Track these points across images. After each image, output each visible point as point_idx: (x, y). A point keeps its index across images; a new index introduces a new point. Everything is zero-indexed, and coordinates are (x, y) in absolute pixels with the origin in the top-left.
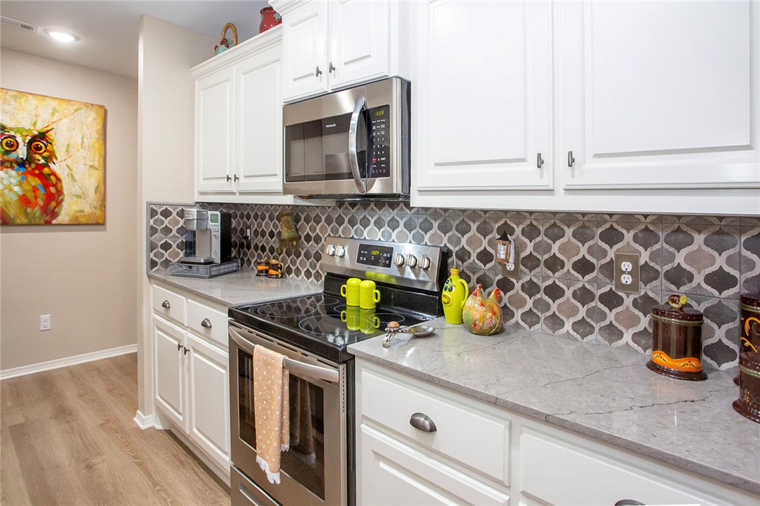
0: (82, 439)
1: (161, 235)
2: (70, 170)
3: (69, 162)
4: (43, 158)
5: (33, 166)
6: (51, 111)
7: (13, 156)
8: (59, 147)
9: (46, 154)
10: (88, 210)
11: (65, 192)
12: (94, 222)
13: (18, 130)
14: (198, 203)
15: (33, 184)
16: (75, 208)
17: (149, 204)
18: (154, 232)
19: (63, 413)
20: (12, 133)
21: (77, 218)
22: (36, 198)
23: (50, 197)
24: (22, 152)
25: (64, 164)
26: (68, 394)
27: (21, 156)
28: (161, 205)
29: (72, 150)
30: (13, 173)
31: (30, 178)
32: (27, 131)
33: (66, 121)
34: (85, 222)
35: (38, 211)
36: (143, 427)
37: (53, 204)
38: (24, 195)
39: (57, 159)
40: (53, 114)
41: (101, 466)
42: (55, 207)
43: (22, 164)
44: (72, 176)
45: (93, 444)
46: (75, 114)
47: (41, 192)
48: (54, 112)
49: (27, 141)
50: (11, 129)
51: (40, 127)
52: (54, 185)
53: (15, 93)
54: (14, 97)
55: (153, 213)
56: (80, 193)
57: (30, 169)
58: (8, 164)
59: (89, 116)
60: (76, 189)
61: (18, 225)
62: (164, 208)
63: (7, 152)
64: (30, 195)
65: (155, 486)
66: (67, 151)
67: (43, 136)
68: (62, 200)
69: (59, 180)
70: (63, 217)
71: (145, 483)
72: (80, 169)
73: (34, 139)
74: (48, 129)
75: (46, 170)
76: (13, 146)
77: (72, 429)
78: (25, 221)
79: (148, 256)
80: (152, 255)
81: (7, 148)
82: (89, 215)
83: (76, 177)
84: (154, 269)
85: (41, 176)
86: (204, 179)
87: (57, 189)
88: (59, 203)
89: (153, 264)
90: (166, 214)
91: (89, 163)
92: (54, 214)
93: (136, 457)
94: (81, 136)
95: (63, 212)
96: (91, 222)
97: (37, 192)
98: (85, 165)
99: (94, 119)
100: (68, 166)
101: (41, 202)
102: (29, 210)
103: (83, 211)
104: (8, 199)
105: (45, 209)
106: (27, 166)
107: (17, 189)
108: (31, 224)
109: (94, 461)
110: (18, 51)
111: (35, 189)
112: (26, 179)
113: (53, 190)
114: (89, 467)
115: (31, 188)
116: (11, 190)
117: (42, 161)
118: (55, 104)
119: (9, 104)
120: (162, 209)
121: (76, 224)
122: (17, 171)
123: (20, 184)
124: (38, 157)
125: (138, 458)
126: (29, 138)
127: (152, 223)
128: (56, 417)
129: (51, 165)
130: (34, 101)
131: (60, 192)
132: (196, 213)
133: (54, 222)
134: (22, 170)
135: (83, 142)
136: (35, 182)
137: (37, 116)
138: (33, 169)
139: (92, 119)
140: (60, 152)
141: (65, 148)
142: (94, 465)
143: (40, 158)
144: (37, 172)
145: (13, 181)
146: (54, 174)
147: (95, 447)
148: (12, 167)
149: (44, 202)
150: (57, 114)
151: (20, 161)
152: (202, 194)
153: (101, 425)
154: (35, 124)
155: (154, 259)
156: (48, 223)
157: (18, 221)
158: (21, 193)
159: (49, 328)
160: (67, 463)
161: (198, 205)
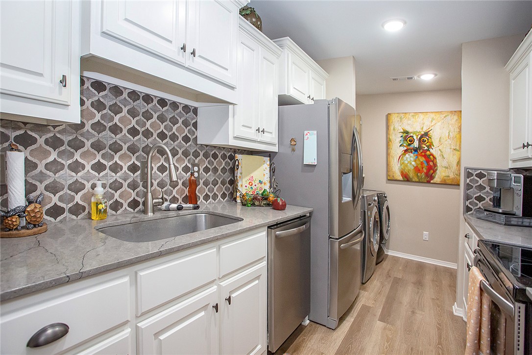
0: (419, 299)
1: (475, 190)
2: (441, 152)
3: (440, 147)
4: (427, 146)
5: (421, 151)
6: (431, 120)
7: (412, 146)
8: (435, 141)
9: (428, 144)
10: (452, 176)
11: (438, 165)
12: (456, 184)
13: (414, 133)
14: (512, 169)
15: (421, 161)
16: (444, 174)
17: (466, 169)
18: (470, 187)
19: (419, 284)
20: (412, 135)
21: (445, 180)
22: (423, 168)
23: (430, 168)
24: (416, 144)
25: (438, 148)
26: (427, 277)
27: (415, 146)
28: (476, 169)
29: (442, 140)
30: (412, 155)
31: (420, 157)
32: (418, 132)
33: (439, 124)
34: (450, 183)
35: (423, 175)
36: (455, 314)
37: (432, 171)
38: (417, 166)
39: (434, 146)
40: (432, 121)
41: (419, 316)
42: (433, 173)
43: (416, 150)
44: (443, 156)
45: (422, 304)
46: (444, 119)
47: (425, 164)
48: (433, 119)
49: (418, 138)
50: (411, 133)
51: (425, 130)
52: (433, 161)
53: (413, 114)
54: (413, 116)
55: (469, 175)
56: (447, 166)
57: (420, 153)
58: (410, 151)
59: (453, 119)
60: (445, 163)
61: (414, 182)
62: (479, 171)
63: (409, 145)
64: (419, 166)
65: (439, 345)
66: (440, 141)
67: (426, 134)
68: (436, 170)
69: (434, 158)
70: (437, 179)
71: (435, 339)
72: (447, 152)
73: (422, 136)
74: (429, 130)
75: (428, 153)
76: (412, 141)
77: (418, 292)
78: (417, 180)
79: (465, 203)
80: (467, 203)
81: (409, 143)
82: (453, 179)
83: (445, 157)
84: (469, 213)
85: (425, 156)
86: (514, 150)
87: (434, 164)
88: (435, 171)
89: (468, 209)
90: (481, 176)
91: (453, 147)
92: (432, 177)
93: (439, 324)
94: (448, 132)
95: (436, 176)
96: (453, 183)
97: (423, 165)
98: (450, 148)
99: (456, 120)
100: (440, 150)
101: (425, 171)
102: (419, 174)
103: (449, 177)
104: (409, 168)
105: (427, 174)
106: (418, 151)
107: (413, 163)
108: (419, 182)
109: (417, 311)
110: (414, 92)
111: (422, 163)
112: (418, 157)
113: (431, 164)
114: (413, 312)
115: (420, 163)
116: (411, 164)
117: (426, 148)
118: (432, 115)
119: (410, 120)
120: (477, 172)
121: (444, 184)
122: (414, 154)
123: (415, 161)
124: (424, 146)
125: (440, 326)
126: (419, 136)
127: (468, 181)
128: (415, 283)
129: (431, 150)
130: (422, 116)
131: (435, 165)
132: (496, 174)
133: (432, 182)
134: (416, 153)
135: (449, 135)
136: (422, 159)
137: (423, 124)
138: (421, 153)
139: (455, 120)
140: (435, 142)
141: (438, 140)
142: (416, 313)
143: (425, 146)
144: (423, 154)
145: (412, 159)
146: (432, 155)
147: (422, 306)
148: (411, 152)
149: (427, 170)
150: (434, 121)
151: (415, 149)
152: (514, 161)
153: (433, 299)
154: (422, 128)
155: (469, 205)
156: (429, 182)
157: (414, 180)
158: (415, 165)
159: (427, 240)
160: (405, 304)
161: (512, 170)
